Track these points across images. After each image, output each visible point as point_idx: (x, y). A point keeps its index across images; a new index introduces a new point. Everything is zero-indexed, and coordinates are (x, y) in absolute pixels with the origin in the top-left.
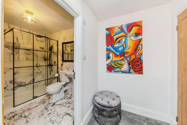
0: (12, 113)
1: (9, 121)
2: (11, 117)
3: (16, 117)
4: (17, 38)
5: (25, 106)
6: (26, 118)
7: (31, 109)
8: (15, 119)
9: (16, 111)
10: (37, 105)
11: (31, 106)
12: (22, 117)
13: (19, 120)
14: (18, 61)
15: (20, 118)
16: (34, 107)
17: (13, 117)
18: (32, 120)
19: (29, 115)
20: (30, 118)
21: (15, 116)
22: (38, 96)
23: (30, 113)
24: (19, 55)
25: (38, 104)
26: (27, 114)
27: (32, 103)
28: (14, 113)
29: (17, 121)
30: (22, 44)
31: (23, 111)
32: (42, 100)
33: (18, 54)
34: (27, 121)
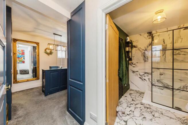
0: (149, 105)
1: (144, 108)
2: (146, 107)
3: (149, 110)
4: (164, 40)
5: (161, 109)
6: (153, 117)
7: (164, 115)
8: (147, 110)
9: (152, 106)
10: (172, 117)
11: (166, 112)
12: (151, 114)
13: (148, 113)
14: (164, 62)
15: (150, 113)
16: (168, 116)
17: (148, 108)
18: (155, 123)
19: (157, 117)
20: (155, 120)
21: (149, 108)
22: (183, 110)
23: (159, 117)
24: (165, 57)
25: (174, 117)
26: (156, 115)
27: (169, 111)
28: (150, 106)
29: (146, 112)
30: (169, 44)
31: (156, 110)
32: (184, 117)
33: (164, 55)
34: (152, 119)
